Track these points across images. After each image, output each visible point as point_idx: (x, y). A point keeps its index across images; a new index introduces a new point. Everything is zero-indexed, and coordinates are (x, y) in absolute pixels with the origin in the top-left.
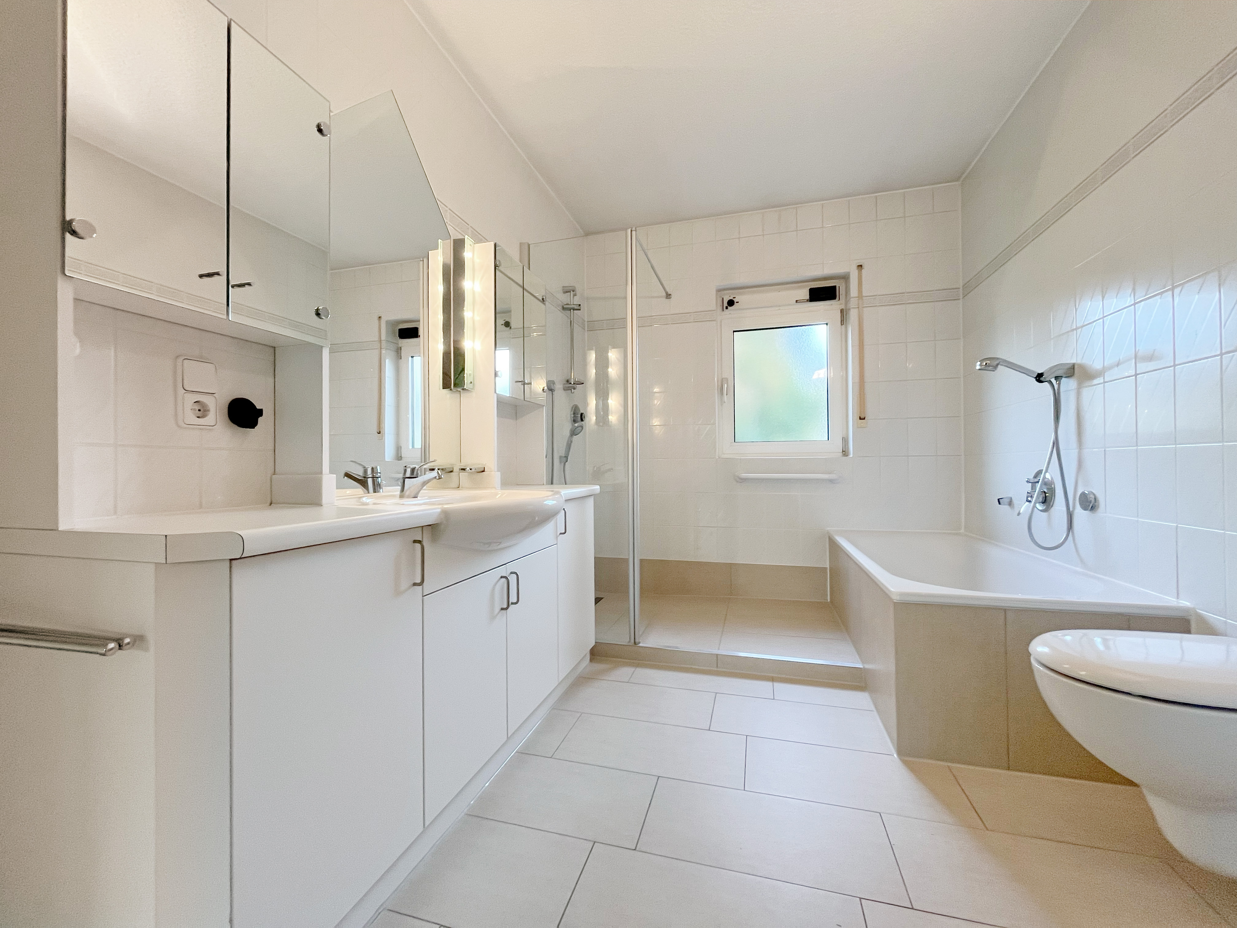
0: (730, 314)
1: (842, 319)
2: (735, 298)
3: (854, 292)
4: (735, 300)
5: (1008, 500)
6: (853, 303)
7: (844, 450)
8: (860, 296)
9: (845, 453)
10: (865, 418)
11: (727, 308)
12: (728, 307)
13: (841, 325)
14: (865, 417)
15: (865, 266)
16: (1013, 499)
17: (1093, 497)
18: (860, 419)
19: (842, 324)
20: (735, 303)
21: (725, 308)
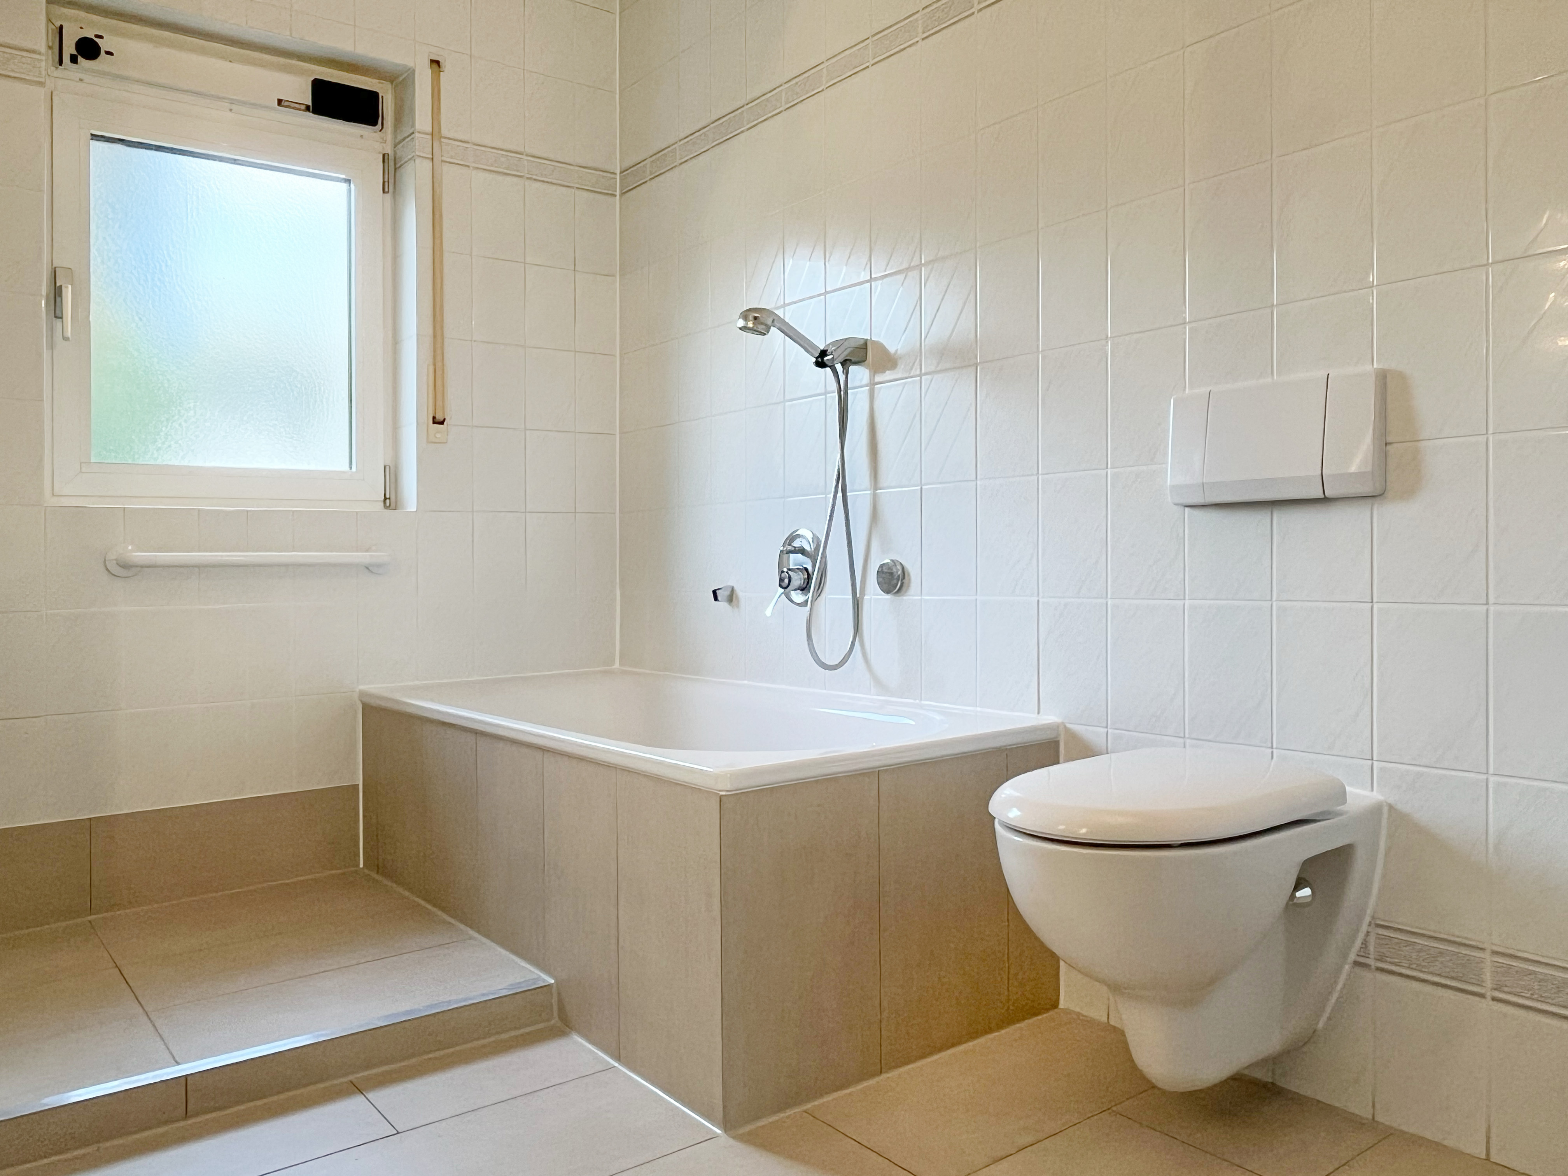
0: (81, 80)
1: (386, 180)
2: (101, 37)
3: (422, 120)
4: (104, 45)
5: (728, 593)
6: (421, 143)
7: (388, 496)
8: (435, 134)
9: (390, 502)
10: (445, 423)
11: (74, 60)
12: (80, 58)
13: (384, 192)
14: (445, 419)
15: (447, 65)
16: (735, 588)
17: (899, 567)
18: (434, 423)
19: (386, 190)
20: (102, 52)
21: (66, 58)
